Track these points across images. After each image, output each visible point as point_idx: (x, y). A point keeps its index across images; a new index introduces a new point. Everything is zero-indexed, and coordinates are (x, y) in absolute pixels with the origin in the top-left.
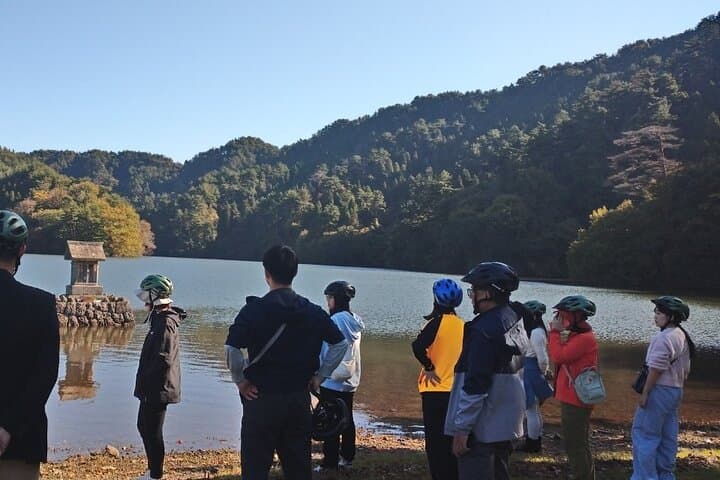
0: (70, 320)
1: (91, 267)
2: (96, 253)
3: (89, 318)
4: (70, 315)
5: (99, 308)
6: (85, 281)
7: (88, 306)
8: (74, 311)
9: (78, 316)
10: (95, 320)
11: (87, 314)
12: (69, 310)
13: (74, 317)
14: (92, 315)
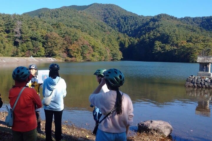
0: (194, 85)
1: (206, 66)
2: (208, 60)
3: (202, 85)
4: (194, 83)
5: (206, 81)
6: (204, 71)
7: (201, 80)
8: (196, 82)
9: (197, 84)
10: (204, 86)
11: (201, 83)
12: (193, 81)
13: (196, 84)
14: (203, 83)
